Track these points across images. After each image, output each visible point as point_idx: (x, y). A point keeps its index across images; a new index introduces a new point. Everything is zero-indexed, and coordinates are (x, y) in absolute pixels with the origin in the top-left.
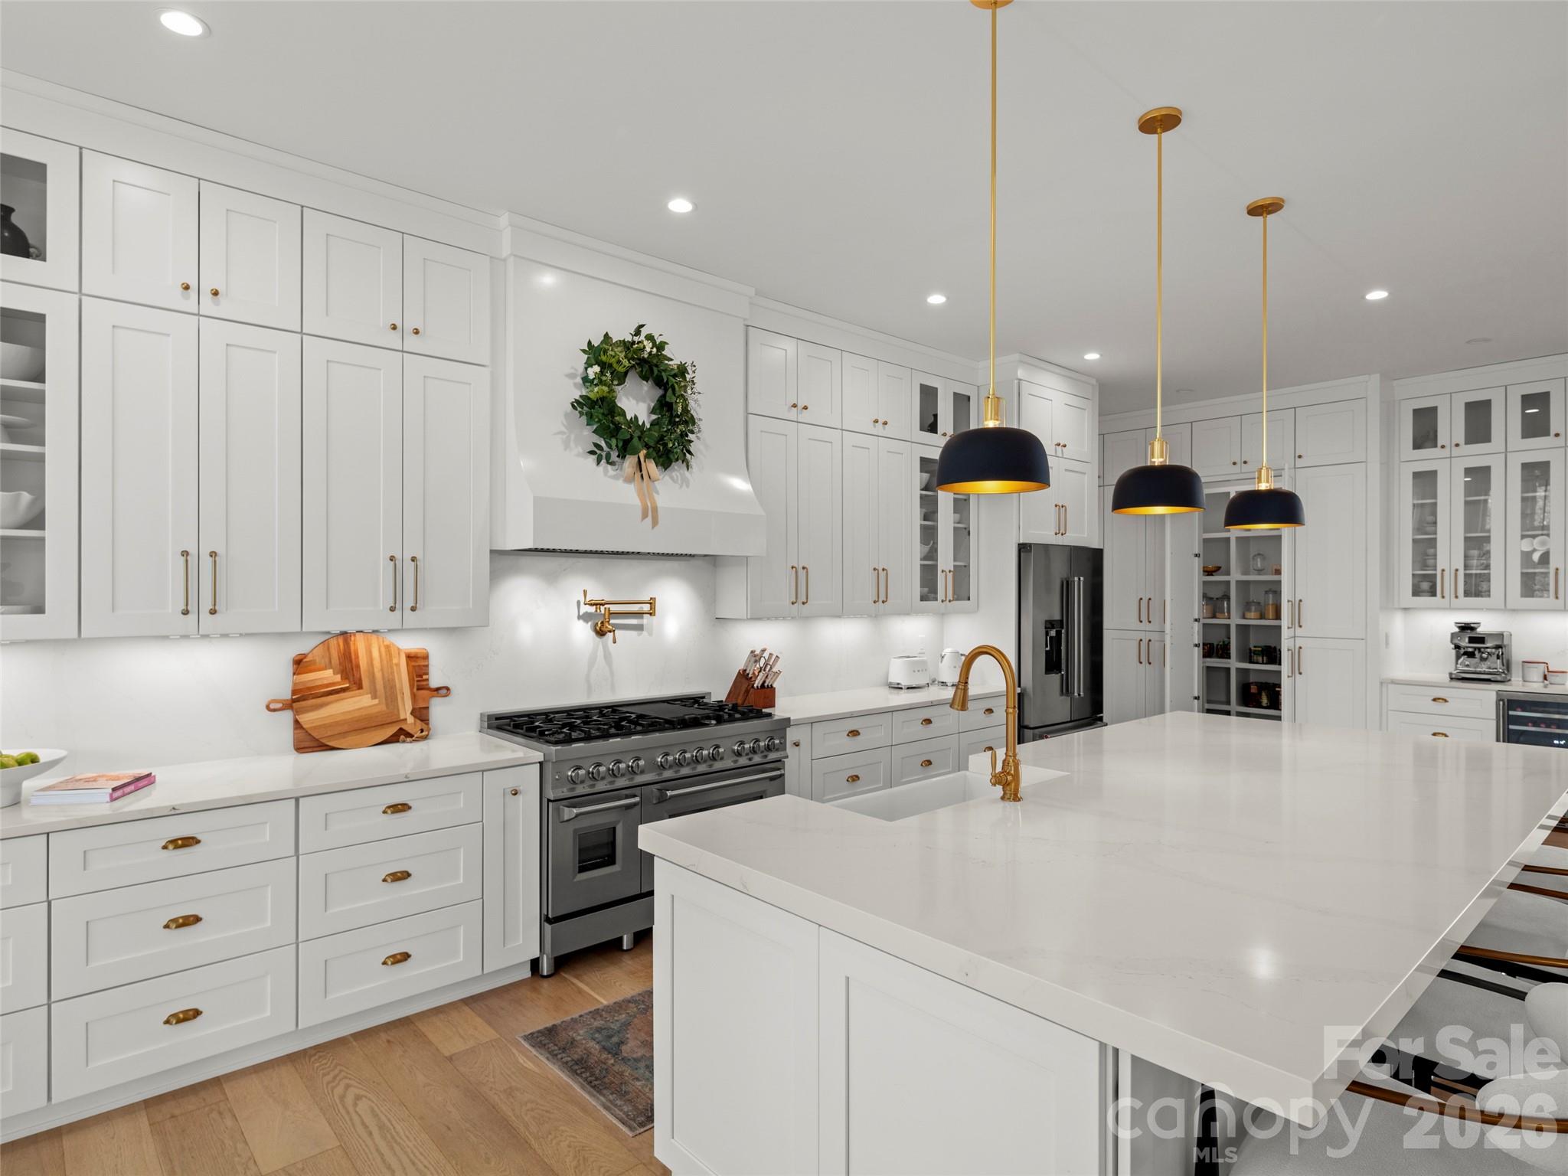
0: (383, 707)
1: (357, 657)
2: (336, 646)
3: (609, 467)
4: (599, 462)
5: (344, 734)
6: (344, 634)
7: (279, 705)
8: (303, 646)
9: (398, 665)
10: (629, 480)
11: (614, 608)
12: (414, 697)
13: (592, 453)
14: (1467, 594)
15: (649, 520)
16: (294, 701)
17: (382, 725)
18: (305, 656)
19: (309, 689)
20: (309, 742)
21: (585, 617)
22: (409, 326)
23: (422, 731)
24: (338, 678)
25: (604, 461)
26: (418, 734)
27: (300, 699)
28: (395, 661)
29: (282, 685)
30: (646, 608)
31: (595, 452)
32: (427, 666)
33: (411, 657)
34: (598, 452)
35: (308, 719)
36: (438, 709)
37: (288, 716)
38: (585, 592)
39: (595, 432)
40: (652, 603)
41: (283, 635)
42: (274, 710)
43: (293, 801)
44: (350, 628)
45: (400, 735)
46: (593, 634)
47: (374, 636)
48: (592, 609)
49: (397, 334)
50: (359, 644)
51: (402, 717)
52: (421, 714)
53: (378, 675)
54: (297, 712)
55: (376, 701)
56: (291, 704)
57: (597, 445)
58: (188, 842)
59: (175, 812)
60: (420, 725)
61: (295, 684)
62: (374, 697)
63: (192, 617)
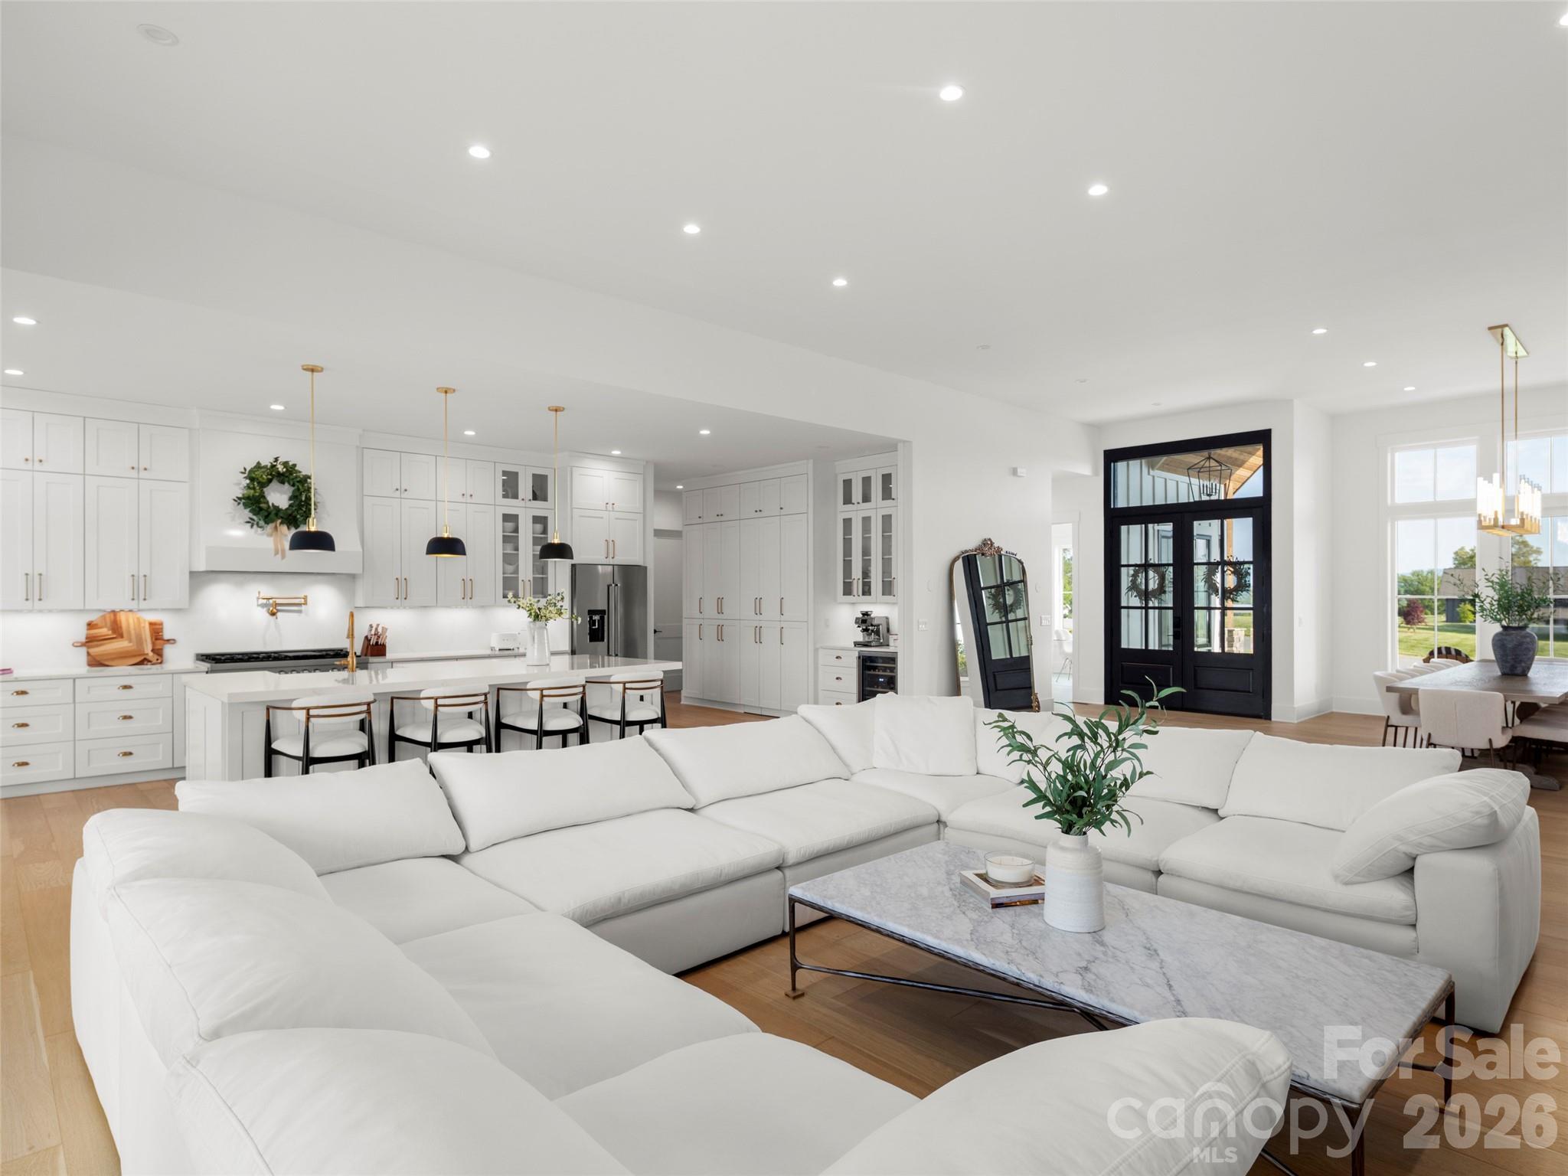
0: (135, 648)
1: (120, 622)
2: (109, 618)
3: (259, 529)
4: (252, 526)
5: (113, 659)
6: (114, 612)
7: (79, 645)
8: (93, 617)
9: (144, 627)
10: (270, 535)
11: (278, 601)
12: (154, 644)
13: (248, 522)
14: (863, 594)
15: (279, 556)
16: (87, 642)
17: (135, 656)
18: (92, 622)
19: (95, 637)
20: (95, 662)
21: (263, 606)
22: (142, 467)
23: (157, 660)
24: (110, 632)
25: (255, 526)
26: (155, 661)
27: (90, 641)
28: (142, 625)
29: (81, 634)
30: (303, 601)
31: (251, 522)
32: (162, 629)
33: (151, 624)
34: (252, 522)
35: (92, 651)
36: (169, 651)
37: (84, 650)
38: (259, 593)
39: (250, 511)
40: (305, 598)
41: (80, 611)
42: (77, 646)
43: (72, 681)
44: (117, 608)
45: (144, 661)
46: (268, 615)
47: (130, 613)
48: (265, 601)
49: (135, 471)
50: (122, 617)
51: (146, 652)
52: (158, 652)
53: (133, 632)
54: (88, 647)
55: (131, 644)
56: (83, 645)
57: (251, 519)
58: (24, 693)
59: (17, 680)
60: (156, 657)
61: (87, 635)
62: (130, 641)
63: (30, 602)
